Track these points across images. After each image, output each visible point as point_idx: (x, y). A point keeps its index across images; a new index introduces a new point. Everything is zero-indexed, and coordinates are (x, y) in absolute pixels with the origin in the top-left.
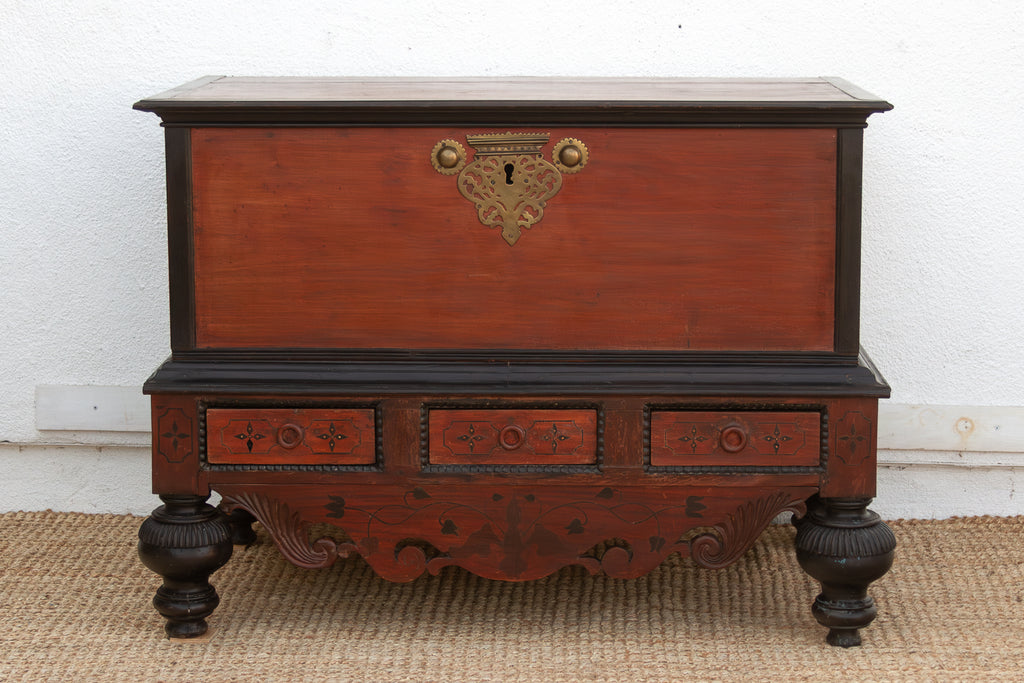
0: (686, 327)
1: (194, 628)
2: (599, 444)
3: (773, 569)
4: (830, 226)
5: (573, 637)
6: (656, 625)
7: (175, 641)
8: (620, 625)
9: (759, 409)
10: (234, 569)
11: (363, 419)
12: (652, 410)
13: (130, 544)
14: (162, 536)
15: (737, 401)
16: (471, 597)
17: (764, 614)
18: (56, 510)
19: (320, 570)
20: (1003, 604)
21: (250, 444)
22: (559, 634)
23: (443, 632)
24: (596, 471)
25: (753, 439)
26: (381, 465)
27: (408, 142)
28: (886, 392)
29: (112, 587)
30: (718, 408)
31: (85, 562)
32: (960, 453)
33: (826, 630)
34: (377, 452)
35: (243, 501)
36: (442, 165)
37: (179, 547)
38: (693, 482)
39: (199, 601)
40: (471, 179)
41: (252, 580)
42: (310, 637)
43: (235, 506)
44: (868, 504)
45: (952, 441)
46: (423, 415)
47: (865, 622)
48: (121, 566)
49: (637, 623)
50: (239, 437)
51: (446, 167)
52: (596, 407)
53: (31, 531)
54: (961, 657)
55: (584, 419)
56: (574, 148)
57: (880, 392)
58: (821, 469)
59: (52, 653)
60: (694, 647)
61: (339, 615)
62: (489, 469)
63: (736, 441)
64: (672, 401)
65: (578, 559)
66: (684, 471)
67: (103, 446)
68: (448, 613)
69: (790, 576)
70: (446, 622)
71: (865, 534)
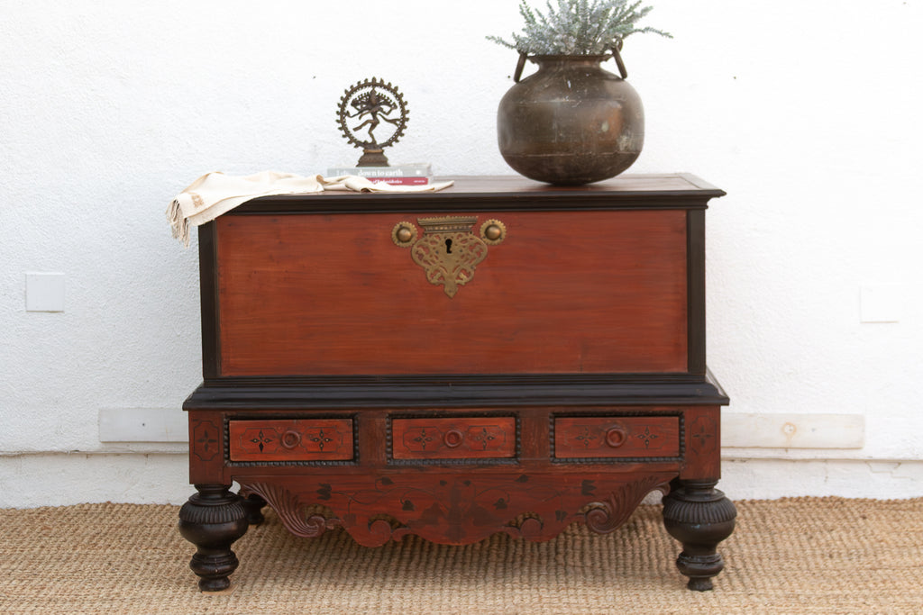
0: (579, 356)
1: (221, 583)
2: (517, 443)
3: (648, 536)
4: (683, 281)
5: (501, 587)
6: (561, 577)
7: (206, 594)
8: (535, 578)
9: (634, 415)
10: (249, 542)
11: (344, 426)
12: (556, 417)
13: (170, 526)
14: (196, 515)
15: (617, 409)
16: (424, 560)
17: (642, 569)
18: (113, 502)
19: (314, 538)
20: (819, 560)
21: (261, 446)
22: (490, 585)
23: (404, 585)
24: (515, 462)
25: (630, 437)
26: (357, 460)
27: (374, 224)
28: (726, 401)
29: (158, 557)
30: (604, 415)
31: (137, 539)
32: (786, 449)
33: (687, 579)
34: (355, 451)
35: (256, 488)
36: (400, 240)
37: (209, 523)
38: (587, 469)
39: (225, 564)
40: (422, 251)
41: (262, 549)
42: (306, 589)
43: (251, 492)
44: (715, 484)
45: (780, 440)
46: (388, 423)
47: (716, 572)
48: (164, 541)
49: (548, 576)
50: (253, 441)
51: (402, 242)
52: (515, 415)
53: (96, 517)
54: (787, 597)
55: (505, 424)
56: (496, 226)
57: (722, 402)
58: (680, 459)
59: (115, 604)
60: (590, 592)
61: (327, 573)
62: (437, 462)
63: (617, 439)
64: (570, 410)
65: (503, 527)
66: (579, 462)
67: (149, 453)
68: (407, 571)
69: (661, 542)
70: (406, 577)
71: (714, 506)
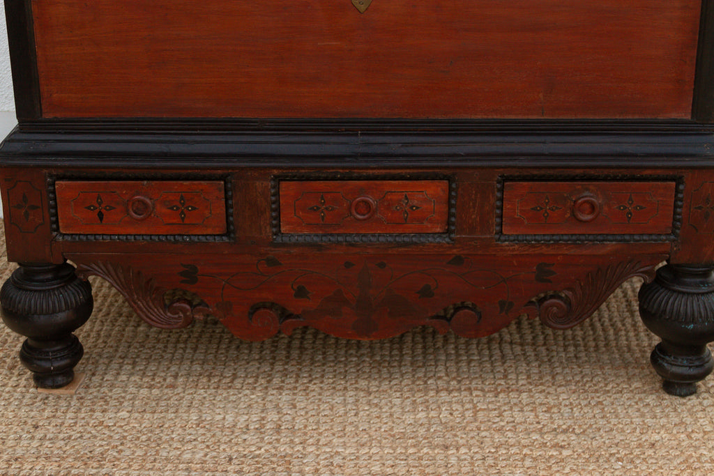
0: (541, 95)
1: (60, 379)
2: (450, 215)
7: (43, 392)
9: (614, 179)
11: (213, 190)
12: (505, 181)
14: (19, 302)
15: (591, 171)
21: (101, 215)
24: (447, 240)
25: (606, 208)
26: (232, 235)
30: (572, 179)
33: (661, 379)
34: (228, 223)
35: (97, 268)
37: (37, 313)
38: (545, 250)
39: (62, 358)
46: (274, 187)
47: (703, 376)
50: (89, 208)
52: (449, 179)
55: (435, 189)
58: (672, 237)
60: (538, 396)
62: (340, 239)
63: (589, 211)
64: (526, 173)
65: (427, 320)
66: (535, 240)
